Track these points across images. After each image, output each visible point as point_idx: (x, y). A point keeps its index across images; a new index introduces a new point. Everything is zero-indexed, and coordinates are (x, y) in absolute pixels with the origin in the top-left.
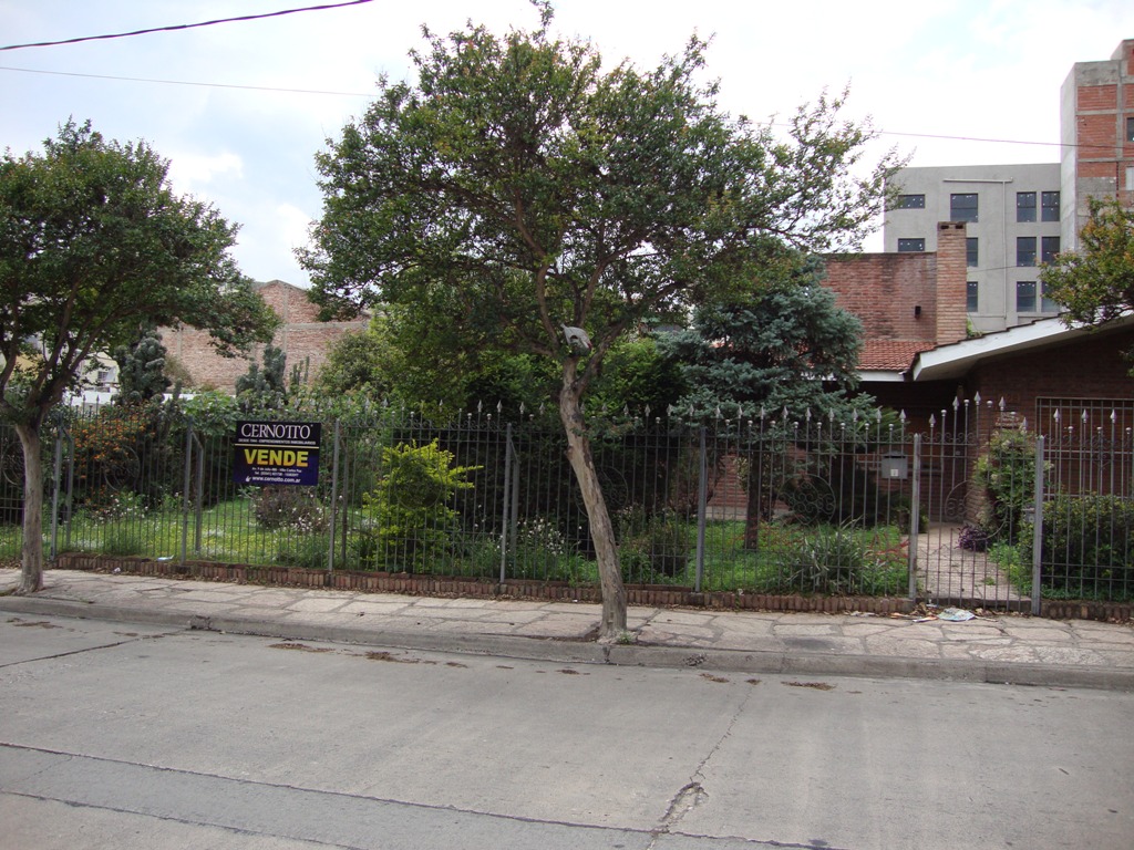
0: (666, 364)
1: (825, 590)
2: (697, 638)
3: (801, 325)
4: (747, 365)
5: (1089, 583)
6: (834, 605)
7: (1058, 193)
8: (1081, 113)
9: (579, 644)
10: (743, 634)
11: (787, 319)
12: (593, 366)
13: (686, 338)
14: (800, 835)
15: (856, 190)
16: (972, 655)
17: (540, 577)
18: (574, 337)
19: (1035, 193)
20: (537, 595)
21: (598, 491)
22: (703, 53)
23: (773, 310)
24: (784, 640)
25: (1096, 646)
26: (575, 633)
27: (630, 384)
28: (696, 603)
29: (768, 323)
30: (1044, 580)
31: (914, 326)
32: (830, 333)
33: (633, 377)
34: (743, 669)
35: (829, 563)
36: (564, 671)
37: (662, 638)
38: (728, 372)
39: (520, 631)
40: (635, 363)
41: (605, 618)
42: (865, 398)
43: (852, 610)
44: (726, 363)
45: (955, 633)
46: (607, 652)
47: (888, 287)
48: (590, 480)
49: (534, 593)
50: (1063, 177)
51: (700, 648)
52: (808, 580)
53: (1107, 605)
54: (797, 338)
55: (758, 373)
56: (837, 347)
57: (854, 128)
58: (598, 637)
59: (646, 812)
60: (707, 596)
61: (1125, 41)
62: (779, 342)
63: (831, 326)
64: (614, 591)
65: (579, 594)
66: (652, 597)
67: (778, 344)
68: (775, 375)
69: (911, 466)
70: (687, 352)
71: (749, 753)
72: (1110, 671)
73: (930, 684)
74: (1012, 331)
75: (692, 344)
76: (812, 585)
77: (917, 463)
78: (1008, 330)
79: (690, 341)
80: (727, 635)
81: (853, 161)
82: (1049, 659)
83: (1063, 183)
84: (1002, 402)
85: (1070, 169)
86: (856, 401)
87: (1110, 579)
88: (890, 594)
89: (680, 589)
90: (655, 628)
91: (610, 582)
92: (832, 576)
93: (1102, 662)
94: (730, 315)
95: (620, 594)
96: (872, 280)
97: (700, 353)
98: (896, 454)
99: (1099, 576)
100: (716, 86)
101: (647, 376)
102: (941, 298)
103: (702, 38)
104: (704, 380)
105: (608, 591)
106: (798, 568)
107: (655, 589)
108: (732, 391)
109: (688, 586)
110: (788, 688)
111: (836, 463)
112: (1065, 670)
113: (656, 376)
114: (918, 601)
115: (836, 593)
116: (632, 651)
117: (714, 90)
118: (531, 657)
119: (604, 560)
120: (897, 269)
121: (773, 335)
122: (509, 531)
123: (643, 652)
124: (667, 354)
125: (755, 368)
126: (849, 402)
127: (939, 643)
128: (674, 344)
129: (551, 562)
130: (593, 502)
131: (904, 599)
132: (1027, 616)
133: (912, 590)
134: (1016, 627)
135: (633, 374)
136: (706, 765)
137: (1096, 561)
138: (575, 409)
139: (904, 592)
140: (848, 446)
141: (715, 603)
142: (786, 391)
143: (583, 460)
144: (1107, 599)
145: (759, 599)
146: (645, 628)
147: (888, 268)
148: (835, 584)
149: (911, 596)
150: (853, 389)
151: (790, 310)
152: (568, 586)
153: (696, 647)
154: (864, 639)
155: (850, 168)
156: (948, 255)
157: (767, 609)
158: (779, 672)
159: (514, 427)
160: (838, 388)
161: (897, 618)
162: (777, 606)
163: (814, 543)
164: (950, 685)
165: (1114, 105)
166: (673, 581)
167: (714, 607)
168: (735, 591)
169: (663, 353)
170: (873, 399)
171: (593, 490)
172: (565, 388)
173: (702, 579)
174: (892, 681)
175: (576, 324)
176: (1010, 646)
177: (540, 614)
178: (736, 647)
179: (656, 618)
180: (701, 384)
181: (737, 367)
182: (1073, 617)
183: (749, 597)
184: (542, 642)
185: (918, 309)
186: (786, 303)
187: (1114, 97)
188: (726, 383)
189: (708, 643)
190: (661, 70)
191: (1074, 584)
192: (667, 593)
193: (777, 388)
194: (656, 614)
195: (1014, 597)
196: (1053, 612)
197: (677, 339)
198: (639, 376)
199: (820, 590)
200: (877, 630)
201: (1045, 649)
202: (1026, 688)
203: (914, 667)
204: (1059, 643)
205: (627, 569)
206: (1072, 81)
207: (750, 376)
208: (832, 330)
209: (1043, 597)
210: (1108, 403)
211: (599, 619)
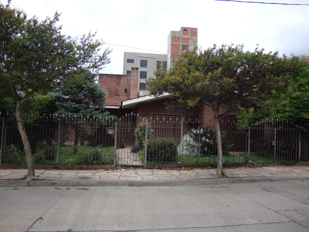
0: (52, 102)
1: (92, 164)
2: (55, 178)
3: (89, 93)
4: (74, 103)
5: (158, 160)
6: (94, 168)
7: (167, 62)
8: (172, 43)
9: (20, 181)
10: (68, 176)
11: (86, 91)
12: (25, 102)
13: (58, 95)
14: (66, 228)
15: (98, 58)
16: (127, 179)
17: (12, 162)
18: (20, 94)
19: (161, 61)
20: (11, 168)
21: (26, 137)
22: (58, 17)
23: (82, 88)
24: (78, 177)
25: (157, 175)
26: (19, 178)
27: (42, 107)
28: (57, 168)
29: (80, 92)
30: (148, 160)
31: (124, 94)
32: (97, 95)
33: (43, 105)
34: (66, 186)
35: (93, 156)
36: (14, 189)
37: (45, 178)
38: (69, 105)
39: (2, 178)
40: (44, 101)
41: (29, 173)
42: (107, 113)
43: (99, 169)
44: (68, 102)
45: (124, 174)
46: (28, 182)
47: (118, 83)
48: (24, 134)
49: (10, 167)
50: (168, 58)
51: (55, 180)
52: (88, 161)
53: (162, 165)
54: (88, 96)
55: (77, 105)
56: (99, 99)
57: (98, 41)
58: (26, 179)
59: (24, 227)
60: (60, 166)
61: (182, 27)
62: (83, 97)
63: (97, 93)
64: (31, 165)
65: (24, 167)
66: (45, 167)
67: (83, 98)
68: (82, 106)
69: (115, 131)
70: (58, 99)
71: (60, 208)
72: (158, 181)
73: (115, 187)
74: (145, 96)
75: (60, 97)
76: (89, 162)
77: (116, 130)
78: (144, 96)
79: (59, 96)
80: (63, 176)
81: (98, 50)
82: (145, 179)
83: (168, 60)
84: (138, 115)
85: (169, 56)
86: (105, 113)
87: (163, 159)
88: (109, 164)
89: (53, 164)
90: (44, 175)
91: (30, 163)
92: (94, 160)
93: (157, 179)
94: (70, 90)
95: (33, 166)
96: (114, 81)
97: (62, 99)
98: (111, 127)
99: (160, 158)
100: (61, 27)
101: (47, 105)
102: (131, 87)
103: (59, 13)
104: (62, 107)
105: (29, 165)
106: (85, 158)
107: (46, 165)
108: (70, 110)
109: (56, 163)
110: (77, 190)
111: (98, 130)
112: (148, 182)
113: (49, 105)
114: (116, 166)
115: (95, 164)
116: (35, 182)
117: (60, 28)
118: (5, 185)
119: (28, 157)
120: (121, 79)
121: (82, 95)
122: (3, 149)
123: (38, 182)
124: (53, 99)
125: (76, 104)
126: (103, 114)
127: (119, 177)
128: (54, 96)
129: (16, 157)
130: (25, 140)
131: (113, 166)
132: (143, 169)
133: (115, 163)
134: (140, 171)
135: (43, 104)
136: (46, 212)
137: (160, 154)
138: (20, 114)
139: (113, 164)
140: (102, 126)
141: (62, 168)
142: (85, 110)
143: (22, 128)
144: (162, 164)
145: (74, 167)
146: (41, 175)
147: (118, 78)
148: (95, 162)
149: (114, 165)
150: (103, 110)
151: (86, 89)
152: (20, 164)
153: (54, 180)
154: (100, 176)
155: (98, 52)
156: (134, 76)
157: (77, 169)
158: (76, 186)
159: (5, 119)
160: (99, 110)
161: (111, 170)
162: (79, 168)
163: (89, 151)
164: (120, 187)
165: (179, 42)
166: (51, 162)
167: (62, 169)
168: (68, 164)
169: (51, 99)
170: (109, 113)
171: (25, 137)
172: (17, 108)
173: (59, 162)
174: (105, 187)
175: (21, 90)
176: (137, 177)
177: (10, 173)
178: (65, 180)
179: (45, 173)
180: (62, 108)
181: (71, 103)
182: (154, 168)
183: (72, 166)
184: (9, 181)
185: (126, 90)
186: (85, 87)
187: (180, 40)
188: (69, 108)
189: (57, 179)
190: (46, 21)
191: (155, 160)
192: (49, 165)
193: (82, 110)
194: (45, 171)
195: (140, 164)
196: (149, 168)
197: (56, 95)
198: (45, 105)
199: (91, 164)
200: (104, 174)
201: (145, 177)
202: (138, 187)
203: (111, 183)
204: (149, 175)
205: (38, 159)
206: (170, 35)
207: (75, 106)
208: (98, 94)
209: (147, 164)
210: (163, 115)
211: (27, 173)
